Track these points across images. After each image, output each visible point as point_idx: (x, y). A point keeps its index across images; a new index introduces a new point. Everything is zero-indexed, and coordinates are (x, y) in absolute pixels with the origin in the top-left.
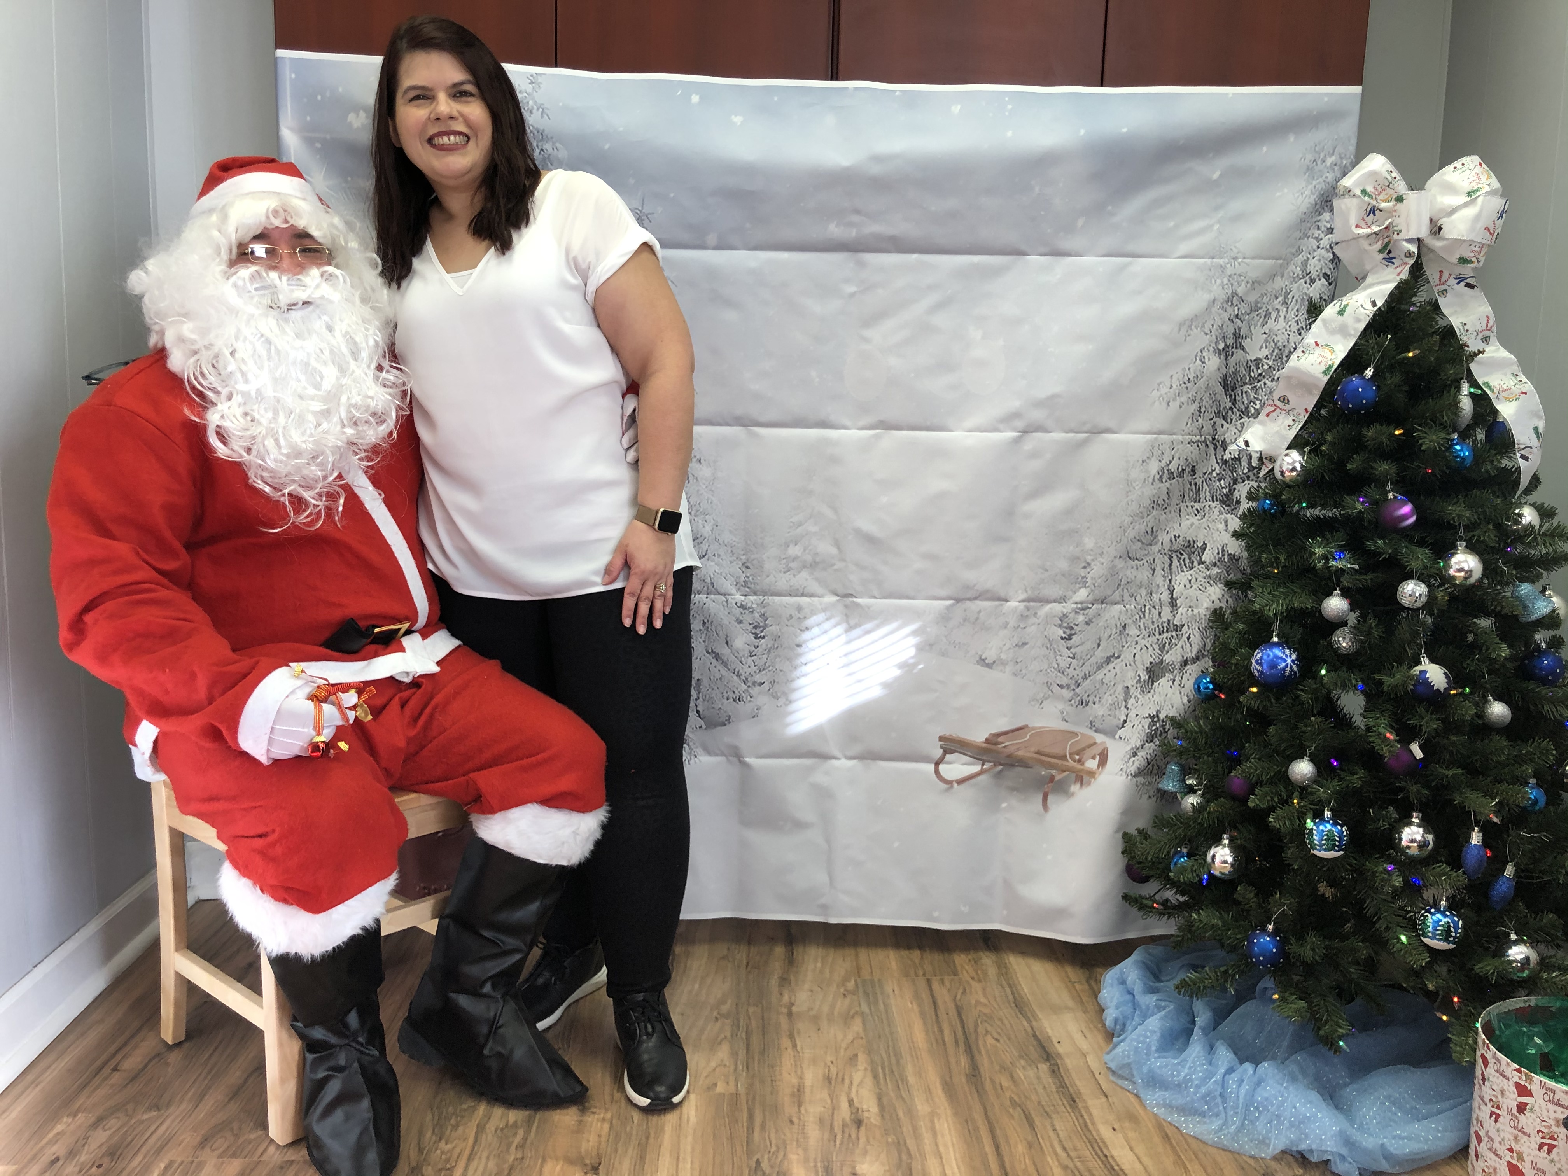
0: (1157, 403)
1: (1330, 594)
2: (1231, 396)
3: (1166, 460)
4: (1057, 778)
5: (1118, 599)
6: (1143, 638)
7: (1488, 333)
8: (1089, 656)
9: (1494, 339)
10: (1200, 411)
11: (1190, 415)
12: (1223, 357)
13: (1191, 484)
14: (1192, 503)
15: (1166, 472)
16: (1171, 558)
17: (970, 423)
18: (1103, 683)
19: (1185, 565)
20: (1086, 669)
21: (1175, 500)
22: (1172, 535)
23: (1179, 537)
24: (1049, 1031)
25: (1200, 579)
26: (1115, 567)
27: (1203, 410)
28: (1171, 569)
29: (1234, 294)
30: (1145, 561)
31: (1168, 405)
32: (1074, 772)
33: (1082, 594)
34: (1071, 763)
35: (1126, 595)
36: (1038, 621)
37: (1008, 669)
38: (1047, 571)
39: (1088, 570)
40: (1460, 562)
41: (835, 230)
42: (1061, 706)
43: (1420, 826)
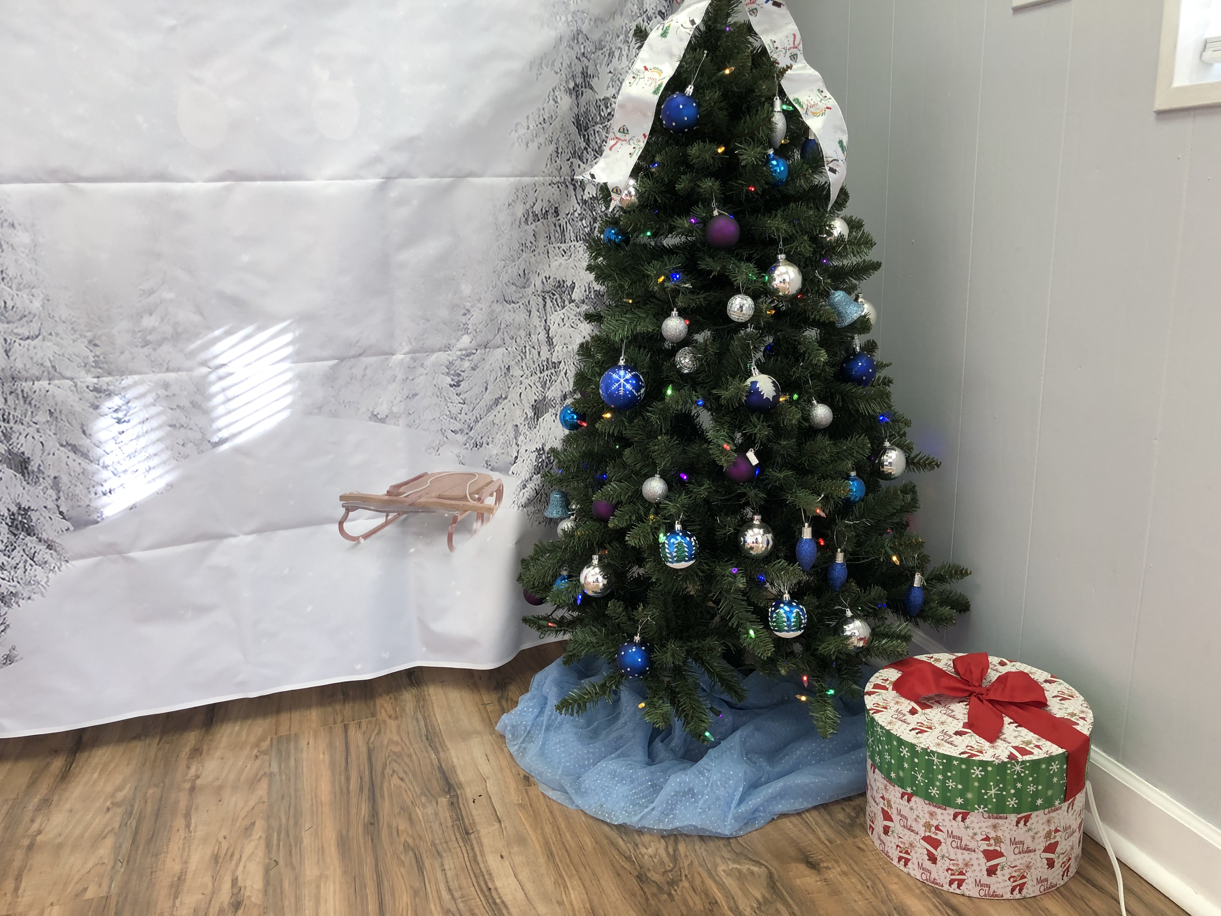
0: (516, 144)
1: (668, 315)
2: (584, 136)
3: (530, 203)
4: (460, 518)
5: (500, 342)
6: (526, 378)
7: (795, 51)
8: (478, 400)
9: (801, 57)
10: (557, 152)
11: (548, 156)
12: (574, 97)
13: (555, 226)
14: (559, 244)
15: (530, 213)
16: (544, 299)
17: (329, 171)
18: (494, 424)
19: (558, 305)
20: (476, 413)
21: (542, 242)
22: (543, 276)
23: (549, 278)
24: (455, 761)
25: (572, 317)
26: (493, 311)
27: (560, 151)
28: (545, 310)
29: (579, 32)
30: (521, 303)
31: (527, 146)
32: (474, 511)
33: (465, 341)
34: (472, 503)
35: (507, 338)
36: (425, 372)
37: (401, 422)
38: (429, 320)
39: (469, 317)
40: (781, 274)
42: (456, 450)
43: (761, 527)
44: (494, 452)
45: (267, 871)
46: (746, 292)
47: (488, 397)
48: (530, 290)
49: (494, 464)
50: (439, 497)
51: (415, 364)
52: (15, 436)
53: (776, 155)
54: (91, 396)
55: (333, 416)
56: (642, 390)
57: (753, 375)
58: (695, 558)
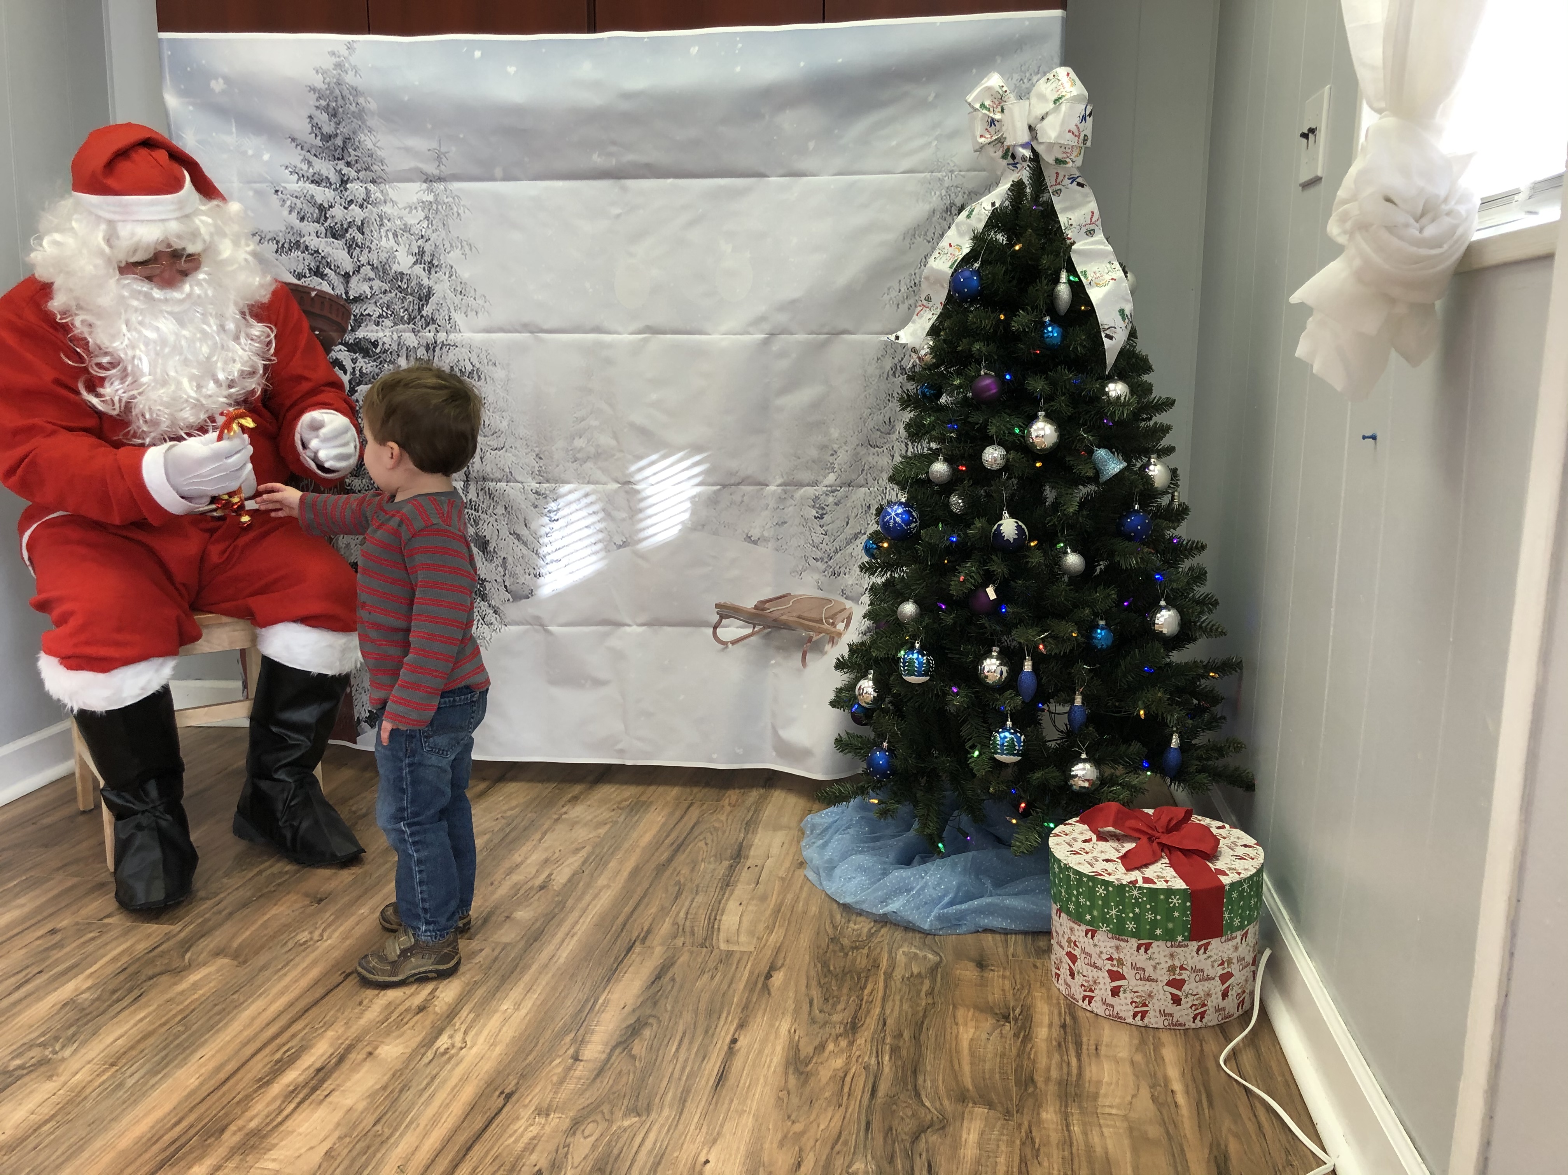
0: (888, 306)
3: (898, 358)
4: (815, 638)
5: (863, 482)
7: (1092, 227)
8: (839, 533)
9: (1095, 231)
15: (898, 367)
16: (907, 445)
17: (724, 328)
18: (852, 556)
20: (836, 544)
26: (858, 453)
29: (952, 205)
30: (885, 448)
31: (898, 308)
32: (827, 634)
33: (831, 478)
34: (826, 626)
35: (870, 479)
36: (794, 503)
37: (770, 545)
38: (799, 458)
39: (835, 457)
40: (1039, 429)
41: (597, 160)
42: (816, 576)
43: (997, 659)
44: (850, 583)
45: (574, 874)
46: (1000, 444)
47: (849, 531)
48: (894, 436)
49: (848, 593)
50: (799, 617)
51: (785, 496)
52: (481, 523)
53: (1053, 322)
54: (533, 497)
55: (714, 534)
56: (913, 525)
57: (1001, 519)
58: (928, 675)
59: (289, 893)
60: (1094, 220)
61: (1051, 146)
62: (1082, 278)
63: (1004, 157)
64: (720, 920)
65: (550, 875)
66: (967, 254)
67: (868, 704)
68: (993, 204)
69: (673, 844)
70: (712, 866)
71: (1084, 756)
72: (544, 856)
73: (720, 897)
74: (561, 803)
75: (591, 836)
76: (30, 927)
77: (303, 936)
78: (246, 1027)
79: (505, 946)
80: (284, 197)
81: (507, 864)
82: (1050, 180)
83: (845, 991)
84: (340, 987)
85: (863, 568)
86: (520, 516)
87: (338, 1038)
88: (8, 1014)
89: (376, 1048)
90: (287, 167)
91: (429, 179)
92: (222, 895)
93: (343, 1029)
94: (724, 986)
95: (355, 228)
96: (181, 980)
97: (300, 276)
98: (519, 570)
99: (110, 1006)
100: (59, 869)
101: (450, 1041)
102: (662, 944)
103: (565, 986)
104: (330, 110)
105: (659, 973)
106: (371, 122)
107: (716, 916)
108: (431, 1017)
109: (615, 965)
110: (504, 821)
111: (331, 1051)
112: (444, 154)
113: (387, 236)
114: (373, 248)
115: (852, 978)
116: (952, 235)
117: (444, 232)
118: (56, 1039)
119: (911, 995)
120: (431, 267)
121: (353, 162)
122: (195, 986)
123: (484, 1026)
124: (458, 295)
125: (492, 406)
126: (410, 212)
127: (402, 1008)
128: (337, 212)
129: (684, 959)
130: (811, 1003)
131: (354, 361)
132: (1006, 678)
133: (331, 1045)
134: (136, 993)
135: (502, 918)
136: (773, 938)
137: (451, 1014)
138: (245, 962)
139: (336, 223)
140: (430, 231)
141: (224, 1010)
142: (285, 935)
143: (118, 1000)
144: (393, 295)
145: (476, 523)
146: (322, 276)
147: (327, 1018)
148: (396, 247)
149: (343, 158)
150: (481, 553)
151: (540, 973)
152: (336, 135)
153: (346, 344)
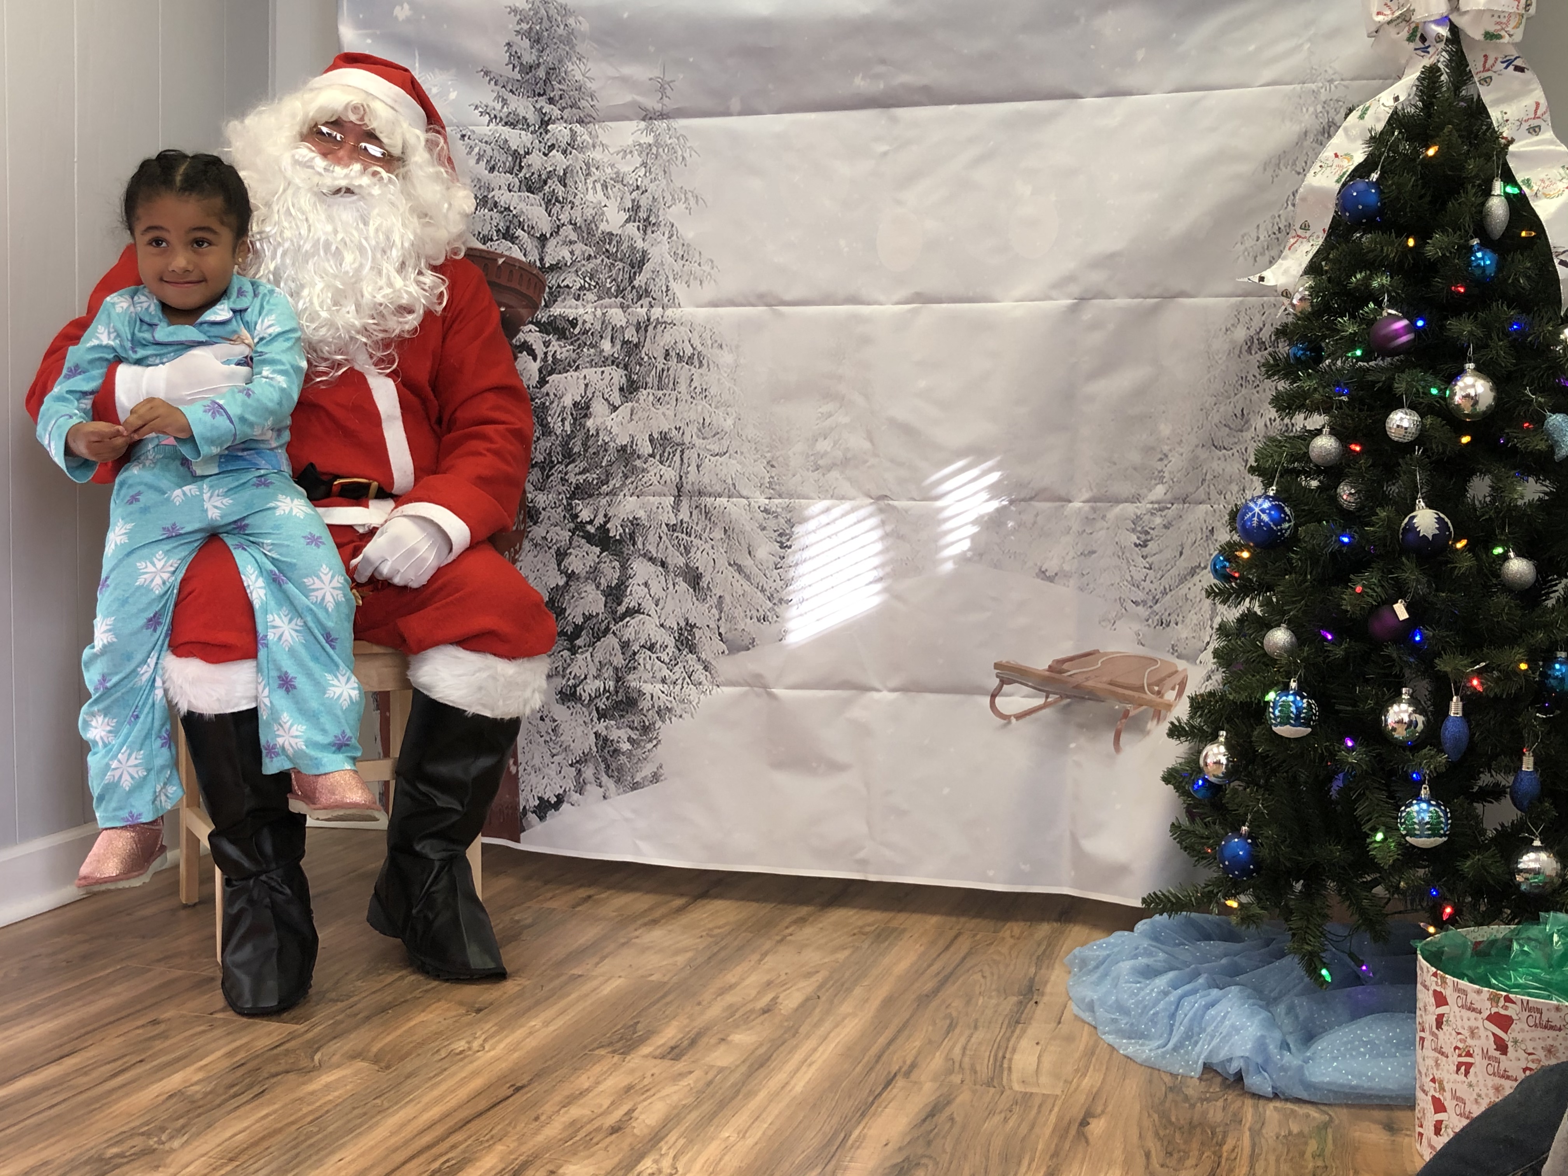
0: (1241, 259)
3: (1255, 327)
4: (1133, 713)
5: (1203, 497)
7: (1537, 123)
8: (1169, 567)
9: (1545, 128)
15: (1256, 341)
17: (1018, 292)
18: (1187, 599)
20: (1165, 582)
22: (1265, 418)
23: (1274, 420)
26: (1198, 458)
29: (1330, 124)
30: (1235, 450)
31: (1255, 261)
32: (1152, 706)
33: (1159, 491)
34: (1149, 696)
35: (1214, 493)
36: (1106, 525)
37: (1072, 582)
38: (1115, 464)
39: (1165, 462)
40: (1467, 387)
41: (861, 84)
42: (1136, 626)
43: (1410, 703)
44: (1184, 636)
45: (807, 1000)
46: (1413, 407)
47: (1183, 564)
48: (1248, 435)
49: (1180, 649)
50: (1111, 683)
51: (1094, 516)
52: (693, 550)
53: (1483, 246)
54: (761, 516)
55: (995, 567)
56: (1286, 525)
57: (1414, 510)
58: (1308, 726)
59: (439, 1000)
60: (1539, 113)
61: (1480, 13)
62: (1525, 189)
63: (1410, 39)
64: (1011, 1060)
65: (775, 999)
66: (1360, 165)
67: (1217, 777)
68: (1396, 99)
69: (938, 973)
70: (994, 1001)
71: (1537, 843)
72: (766, 978)
73: (1007, 1035)
74: (785, 924)
75: (826, 960)
76: (129, 1015)
77: (461, 1045)
78: (392, 1134)
79: (721, 1070)
80: (472, 143)
81: (718, 983)
82: (1475, 64)
83: (1195, 1145)
84: (511, 1099)
85: (1210, 593)
86: (743, 542)
87: (511, 1153)
88: (104, 1101)
89: (560, 1167)
90: (476, 107)
91: (649, 116)
92: (355, 999)
93: (516, 1144)
94: (1024, 1129)
95: (556, 179)
96: (311, 1080)
97: (485, 239)
98: (738, 612)
99: (227, 1100)
100: (159, 961)
101: (655, 1166)
102: (934, 1079)
103: (804, 1117)
104: (533, 34)
105: (932, 1110)
106: (581, 48)
107: (1005, 1053)
108: (629, 1140)
109: (871, 1099)
110: (710, 940)
111: (501, 1166)
112: (668, 83)
113: (594, 188)
114: (577, 203)
115: (1204, 1132)
116: (1338, 141)
117: (665, 182)
118: (163, 1129)
119: (1291, 1155)
120: (647, 225)
121: (557, 98)
122: (328, 1087)
123: (699, 1153)
124: (679, 260)
125: (715, 399)
126: (623, 158)
127: (589, 1128)
128: (536, 160)
129: (964, 1097)
130: (1148, 1155)
131: (547, 344)
132: (1422, 731)
133: (502, 1159)
134: (256, 1090)
135: (713, 1041)
136: (1086, 1082)
137: (655, 1139)
138: (388, 1067)
139: (533, 174)
140: (647, 181)
141: (365, 1114)
142: (437, 1043)
143: (235, 1096)
144: (599, 261)
145: (687, 551)
146: (513, 239)
147: (493, 1132)
148: (604, 201)
149: (544, 93)
150: (691, 590)
151: (771, 1101)
152: (539, 65)
153: (537, 324)
